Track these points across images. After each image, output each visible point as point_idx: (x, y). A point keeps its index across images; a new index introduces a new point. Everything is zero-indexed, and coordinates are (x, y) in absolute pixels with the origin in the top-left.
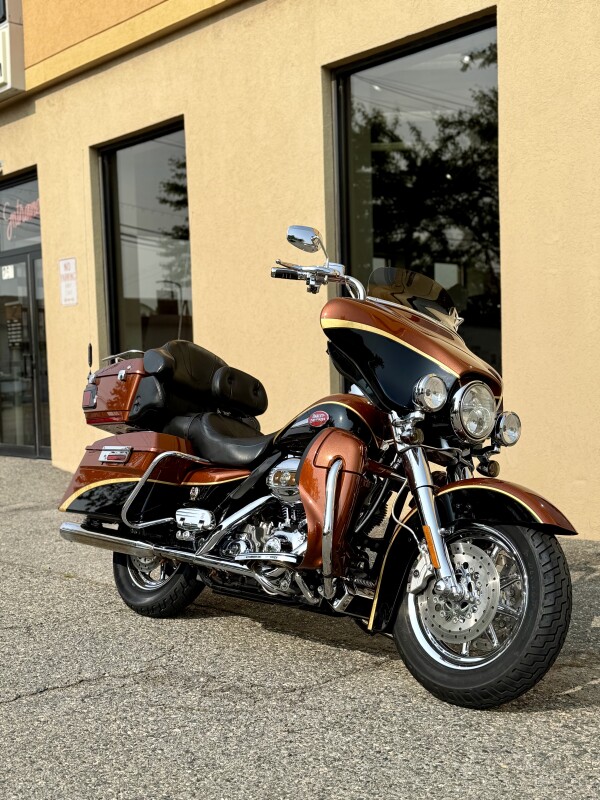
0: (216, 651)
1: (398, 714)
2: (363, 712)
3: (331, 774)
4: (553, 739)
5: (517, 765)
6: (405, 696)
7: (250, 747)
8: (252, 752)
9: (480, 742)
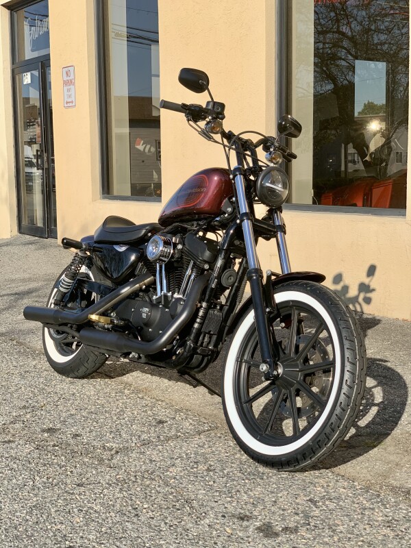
0: (73, 412)
1: (178, 477)
2: (152, 473)
3: (82, 524)
4: (289, 511)
5: (240, 531)
6: (196, 463)
7: (36, 495)
8: (35, 499)
9: (226, 508)
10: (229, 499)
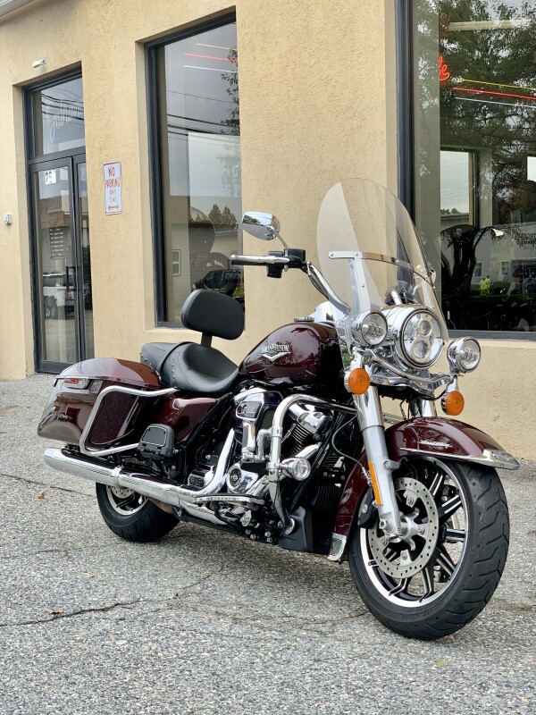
3: (351, 700)
9: (505, 677)
10: (503, 668)
